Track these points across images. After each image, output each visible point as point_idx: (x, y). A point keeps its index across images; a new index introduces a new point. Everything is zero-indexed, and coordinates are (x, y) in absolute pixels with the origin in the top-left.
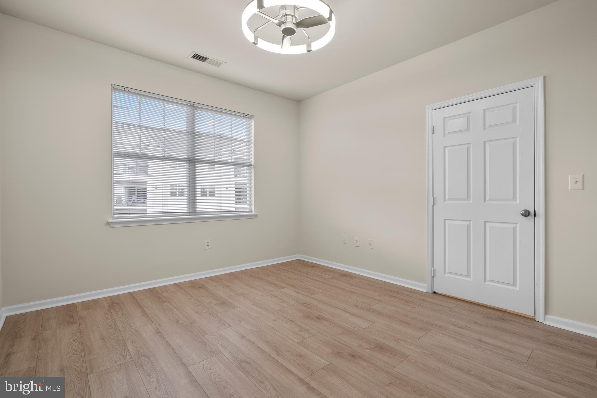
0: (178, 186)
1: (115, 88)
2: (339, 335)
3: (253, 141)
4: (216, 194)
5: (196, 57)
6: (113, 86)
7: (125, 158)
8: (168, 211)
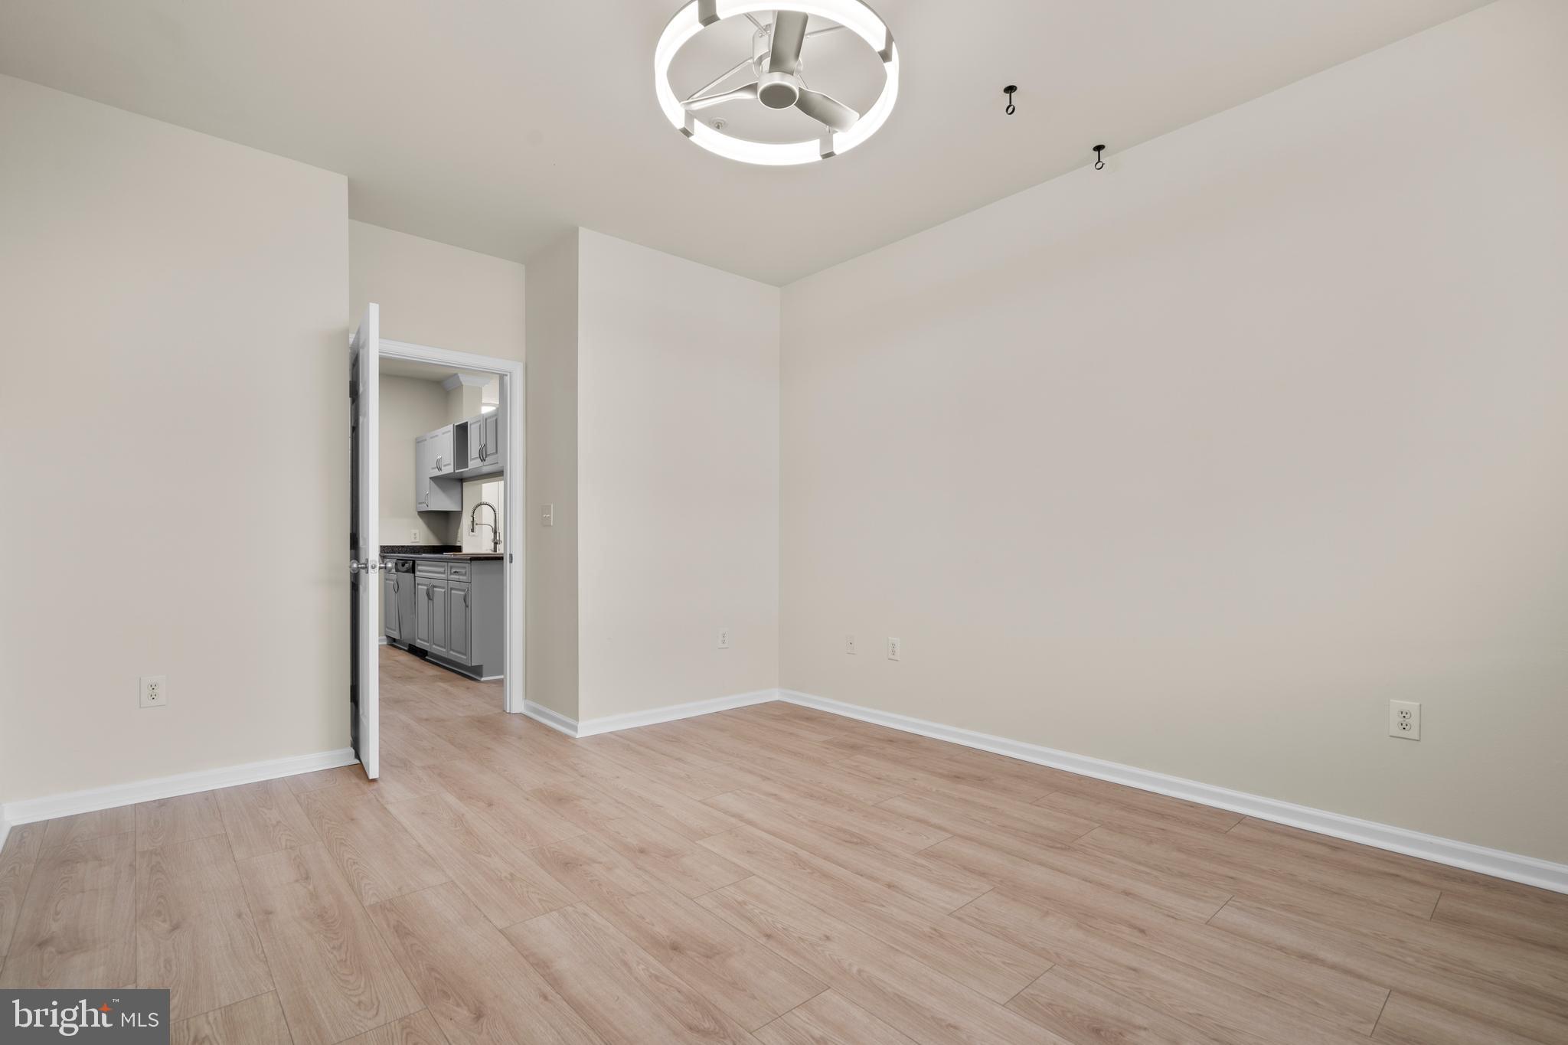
2: (642, 893)
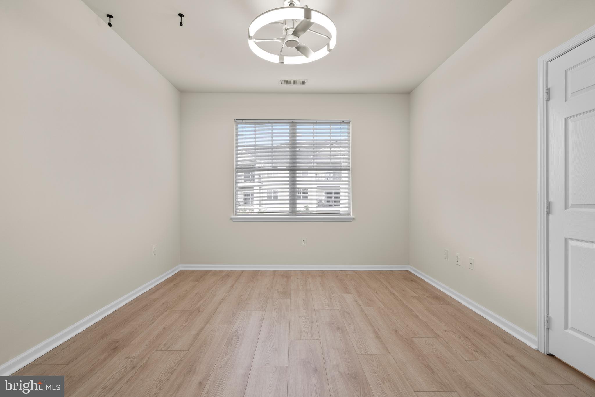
0: (273, 191)
1: (238, 122)
3: (351, 145)
4: (308, 197)
5: (283, 82)
6: (235, 120)
7: (242, 171)
8: (266, 211)
